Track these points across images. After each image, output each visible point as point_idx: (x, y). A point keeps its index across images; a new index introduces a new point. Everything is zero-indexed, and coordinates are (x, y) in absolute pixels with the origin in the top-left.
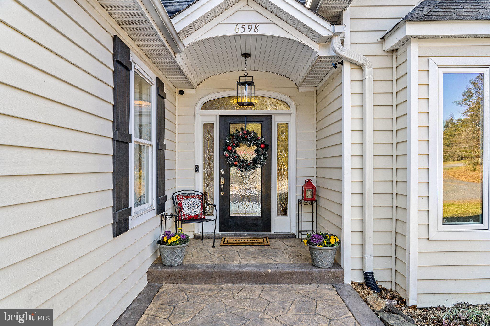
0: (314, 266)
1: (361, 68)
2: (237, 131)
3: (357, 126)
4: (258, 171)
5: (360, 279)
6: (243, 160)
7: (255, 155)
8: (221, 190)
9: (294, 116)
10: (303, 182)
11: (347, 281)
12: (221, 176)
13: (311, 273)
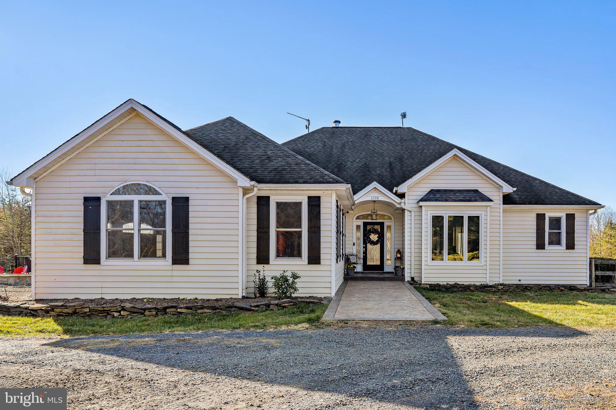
0: (396, 276)
1: (411, 212)
2: (370, 228)
3: (409, 230)
4: (378, 246)
5: (410, 279)
6: (373, 241)
7: (377, 239)
8: (363, 254)
9: (393, 222)
10: (396, 250)
11: (406, 280)
12: (364, 247)
13: (395, 278)
